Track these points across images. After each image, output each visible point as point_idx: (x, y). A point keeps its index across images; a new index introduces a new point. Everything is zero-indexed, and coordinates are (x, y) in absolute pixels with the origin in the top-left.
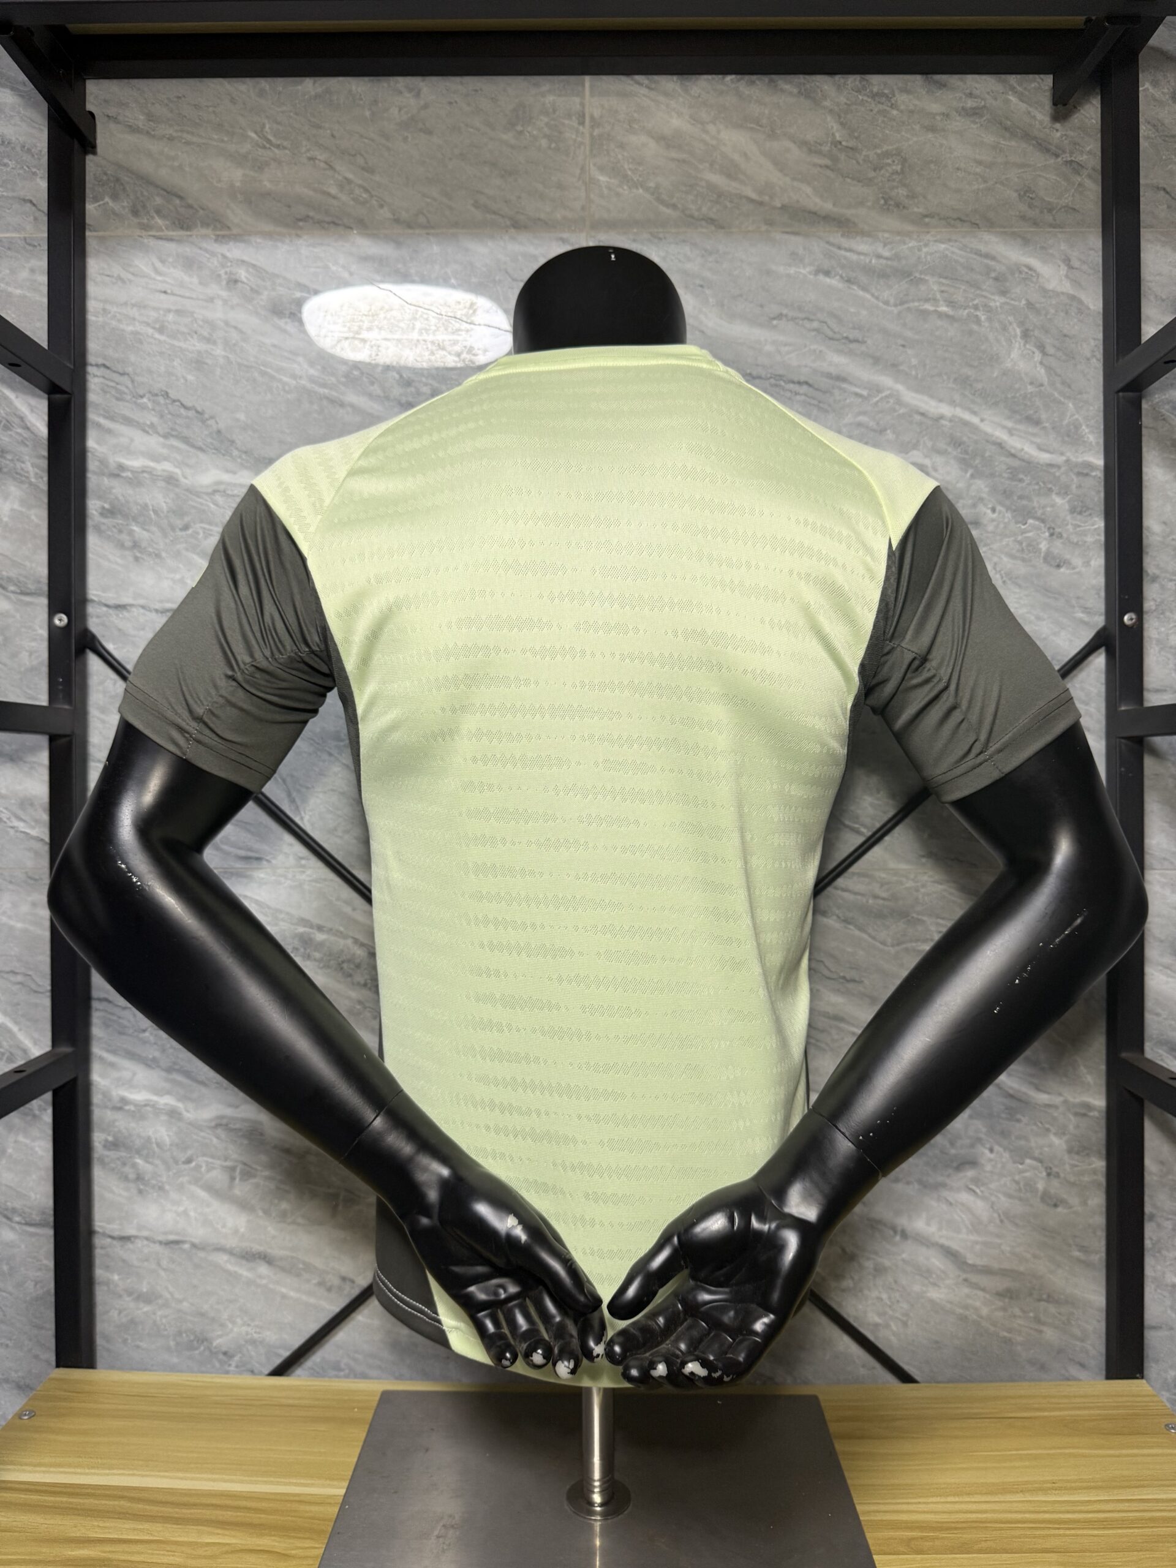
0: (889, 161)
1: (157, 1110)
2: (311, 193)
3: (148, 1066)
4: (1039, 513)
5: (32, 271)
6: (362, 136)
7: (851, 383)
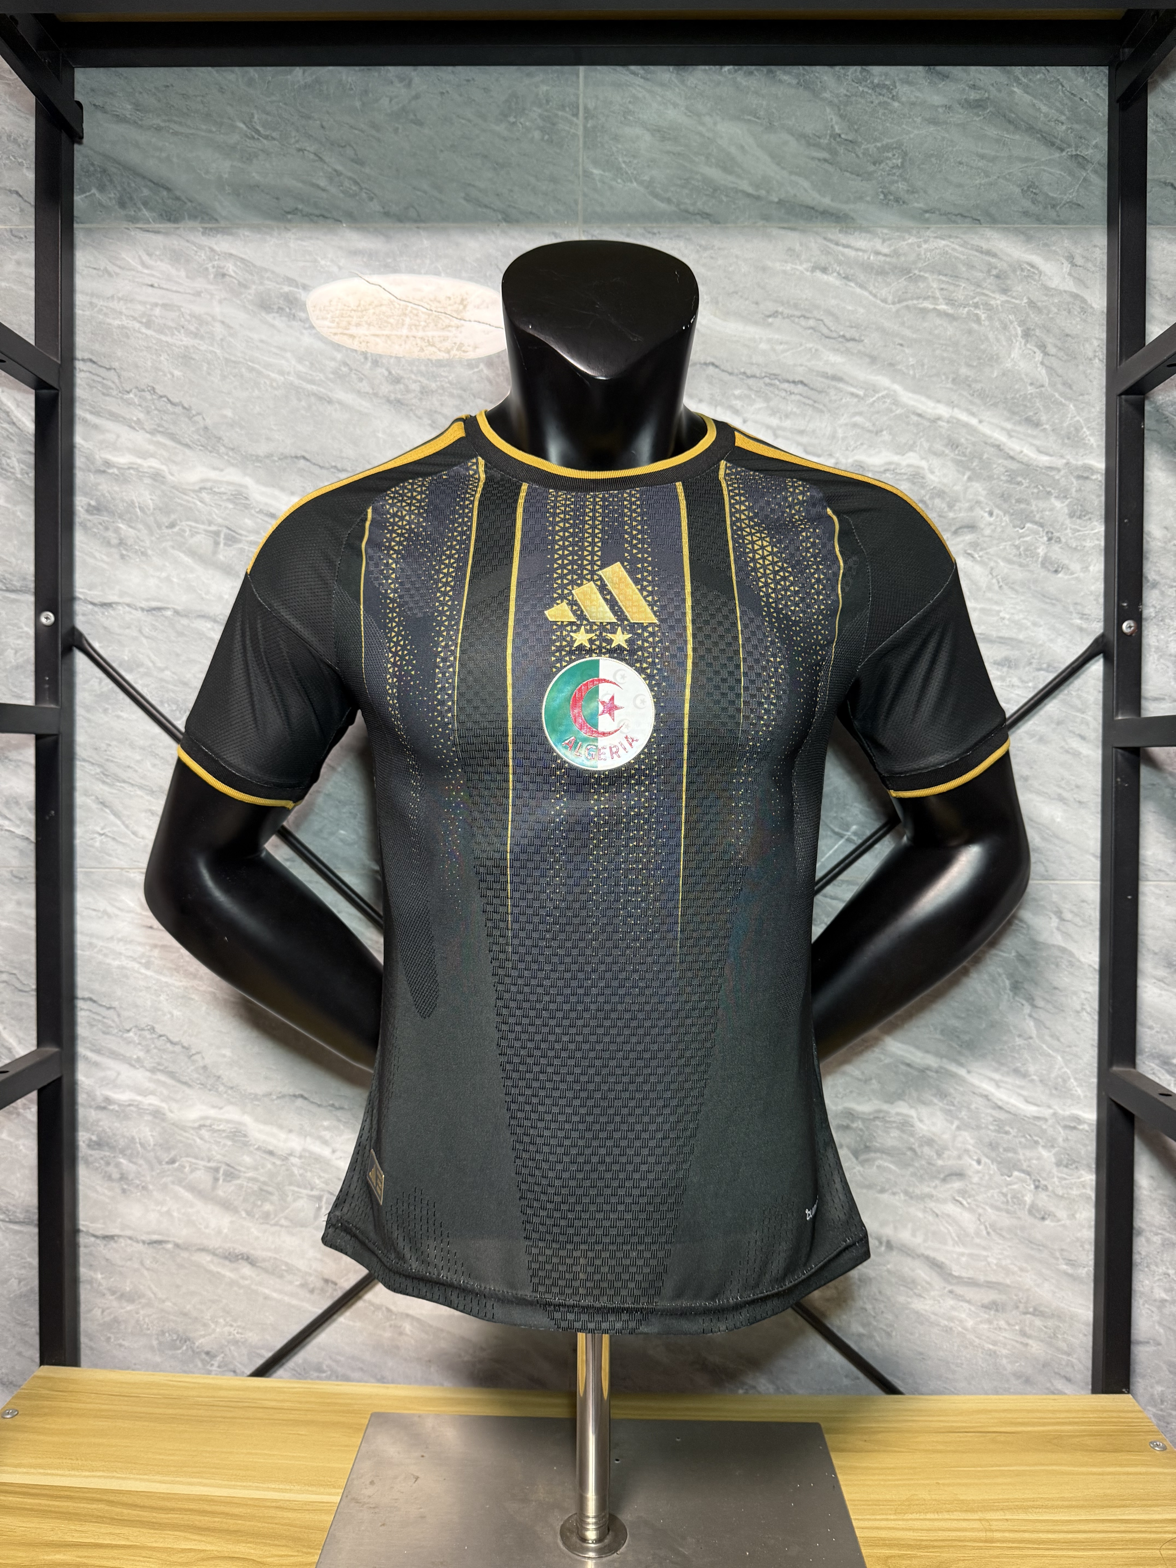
0: (890, 155)
1: (141, 1111)
2: (300, 185)
3: (134, 1066)
4: (1037, 518)
5: (18, 263)
6: (351, 127)
7: (847, 383)
